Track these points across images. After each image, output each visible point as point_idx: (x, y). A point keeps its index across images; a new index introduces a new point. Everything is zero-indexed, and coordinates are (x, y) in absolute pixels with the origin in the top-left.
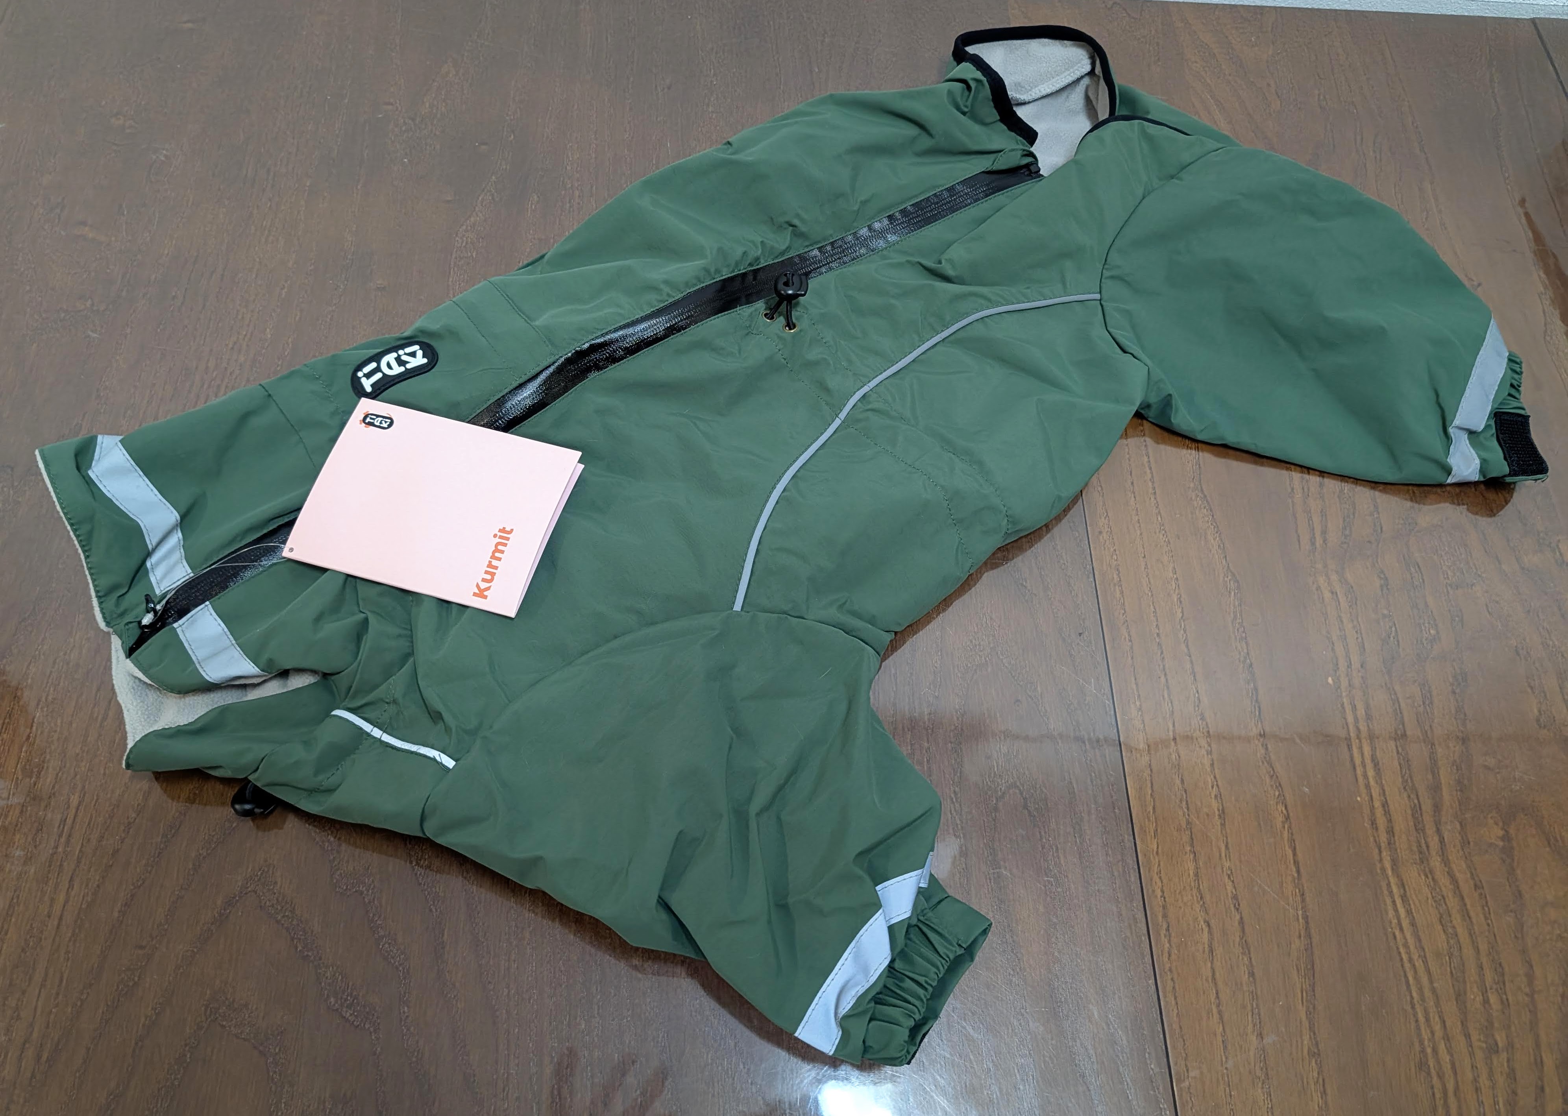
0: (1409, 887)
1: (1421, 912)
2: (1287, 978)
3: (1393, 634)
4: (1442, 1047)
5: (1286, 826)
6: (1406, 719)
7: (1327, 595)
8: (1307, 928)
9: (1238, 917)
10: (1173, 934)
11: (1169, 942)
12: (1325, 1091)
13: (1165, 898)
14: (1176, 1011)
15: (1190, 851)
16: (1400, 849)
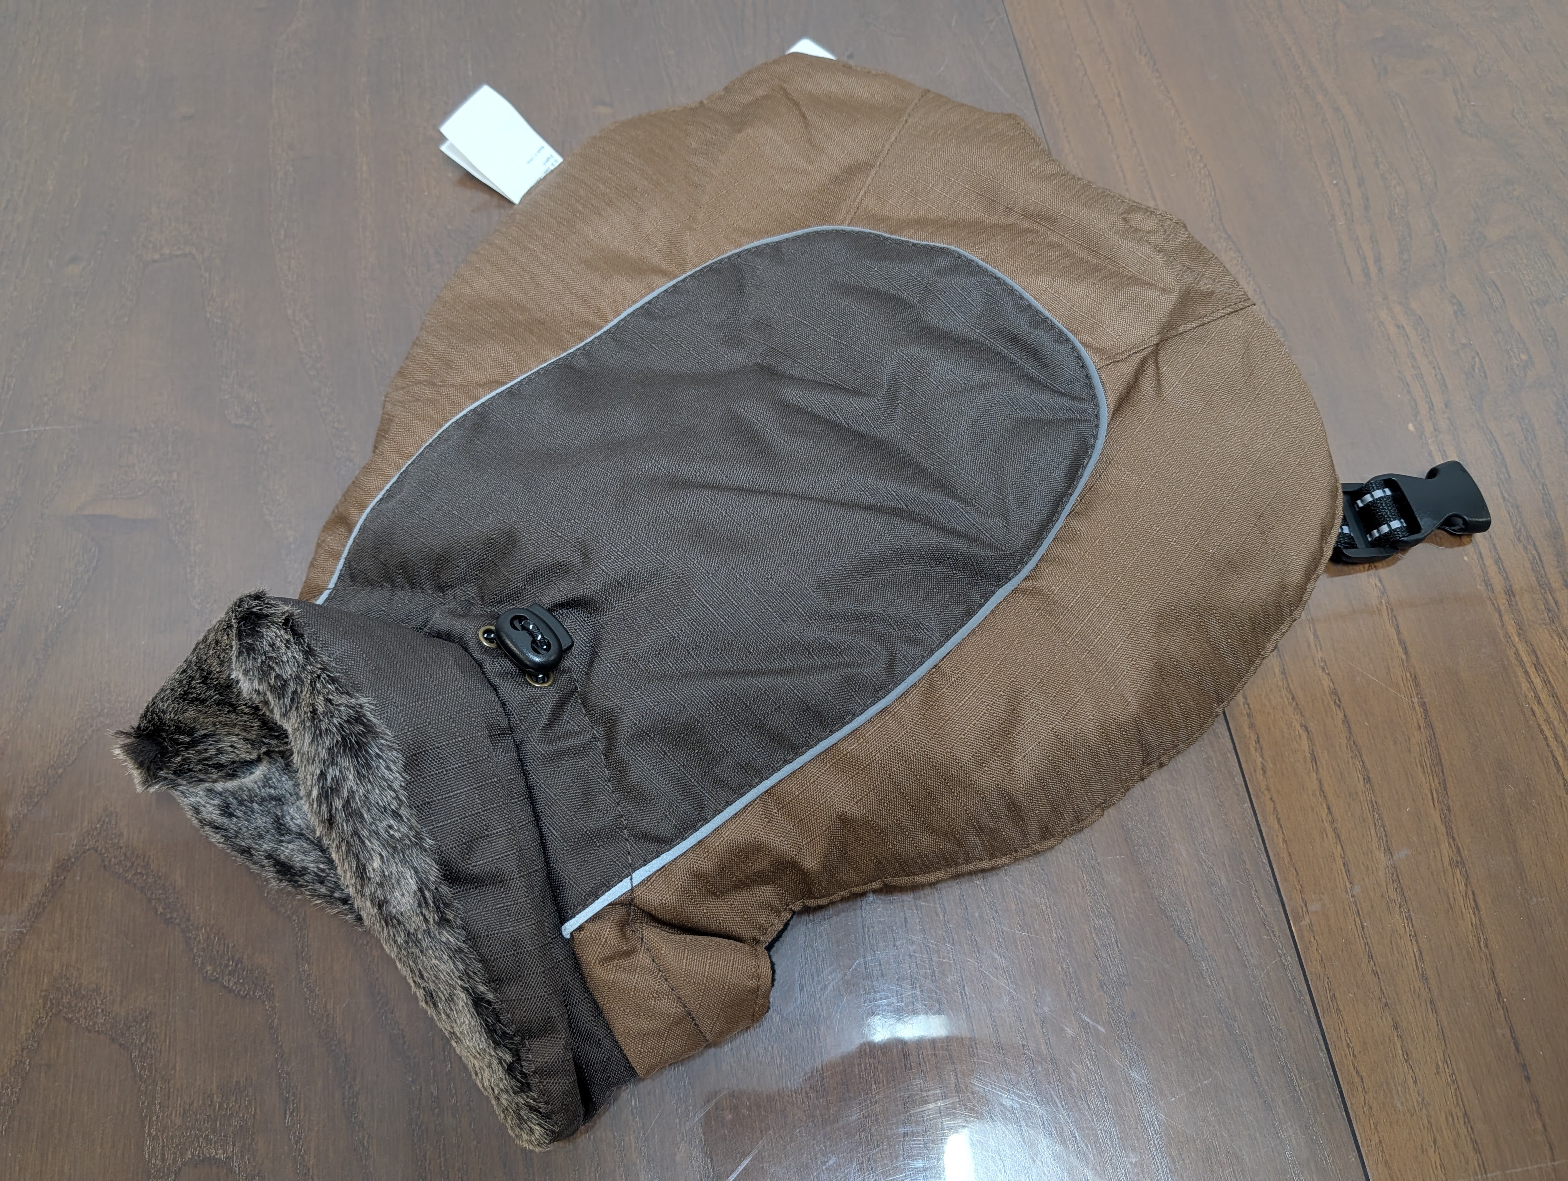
1: (1561, 680)
2: (1410, 779)
3: (1478, 365)
7: (1392, 330)
8: (1428, 717)
9: (1341, 715)
10: (1264, 747)
11: (1262, 756)
12: (1477, 906)
14: (1281, 838)
16: (1525, 609)
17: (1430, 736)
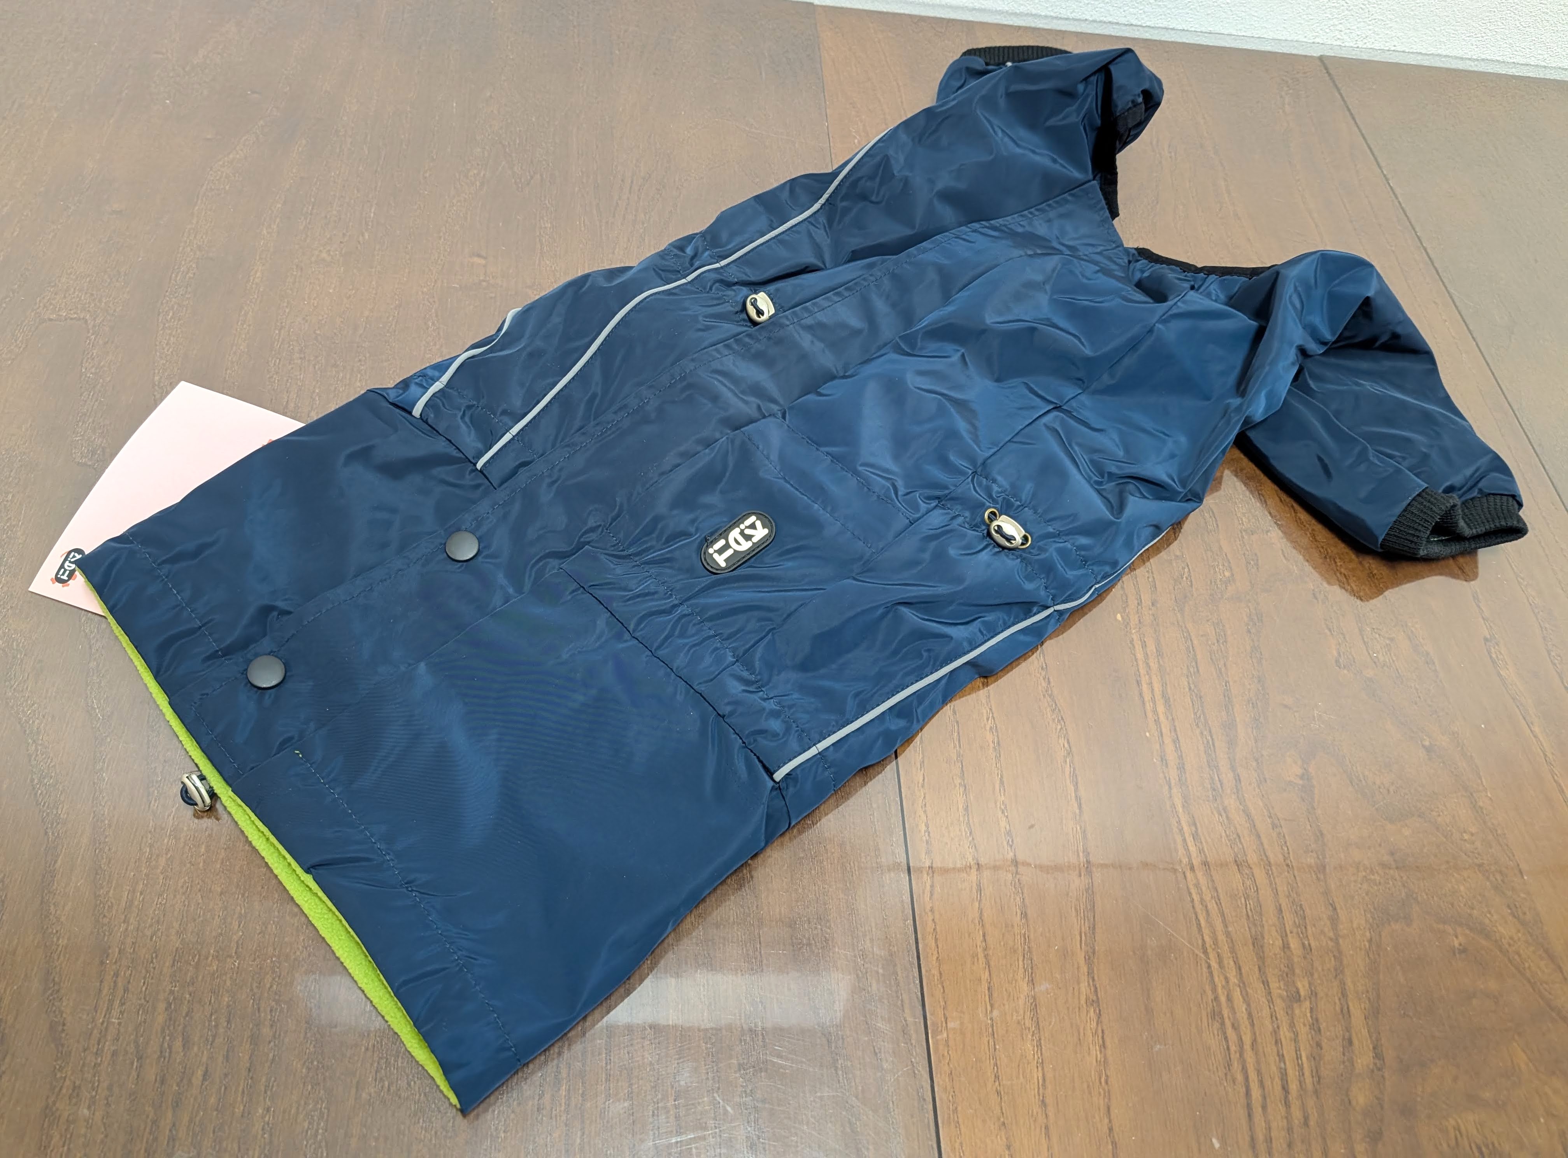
0: (1201, 824)
1: (1214, 850)
2: (1064, 920)
3: (1186, 575)
4: (1237, 994)
6: (1199, 657)
11: (932, 881)
12: (1104, 1043)
13: (929, 831)
14: (936, 955)
15: (960, 783)
16: (1192, 785)
17: (1089, 884)
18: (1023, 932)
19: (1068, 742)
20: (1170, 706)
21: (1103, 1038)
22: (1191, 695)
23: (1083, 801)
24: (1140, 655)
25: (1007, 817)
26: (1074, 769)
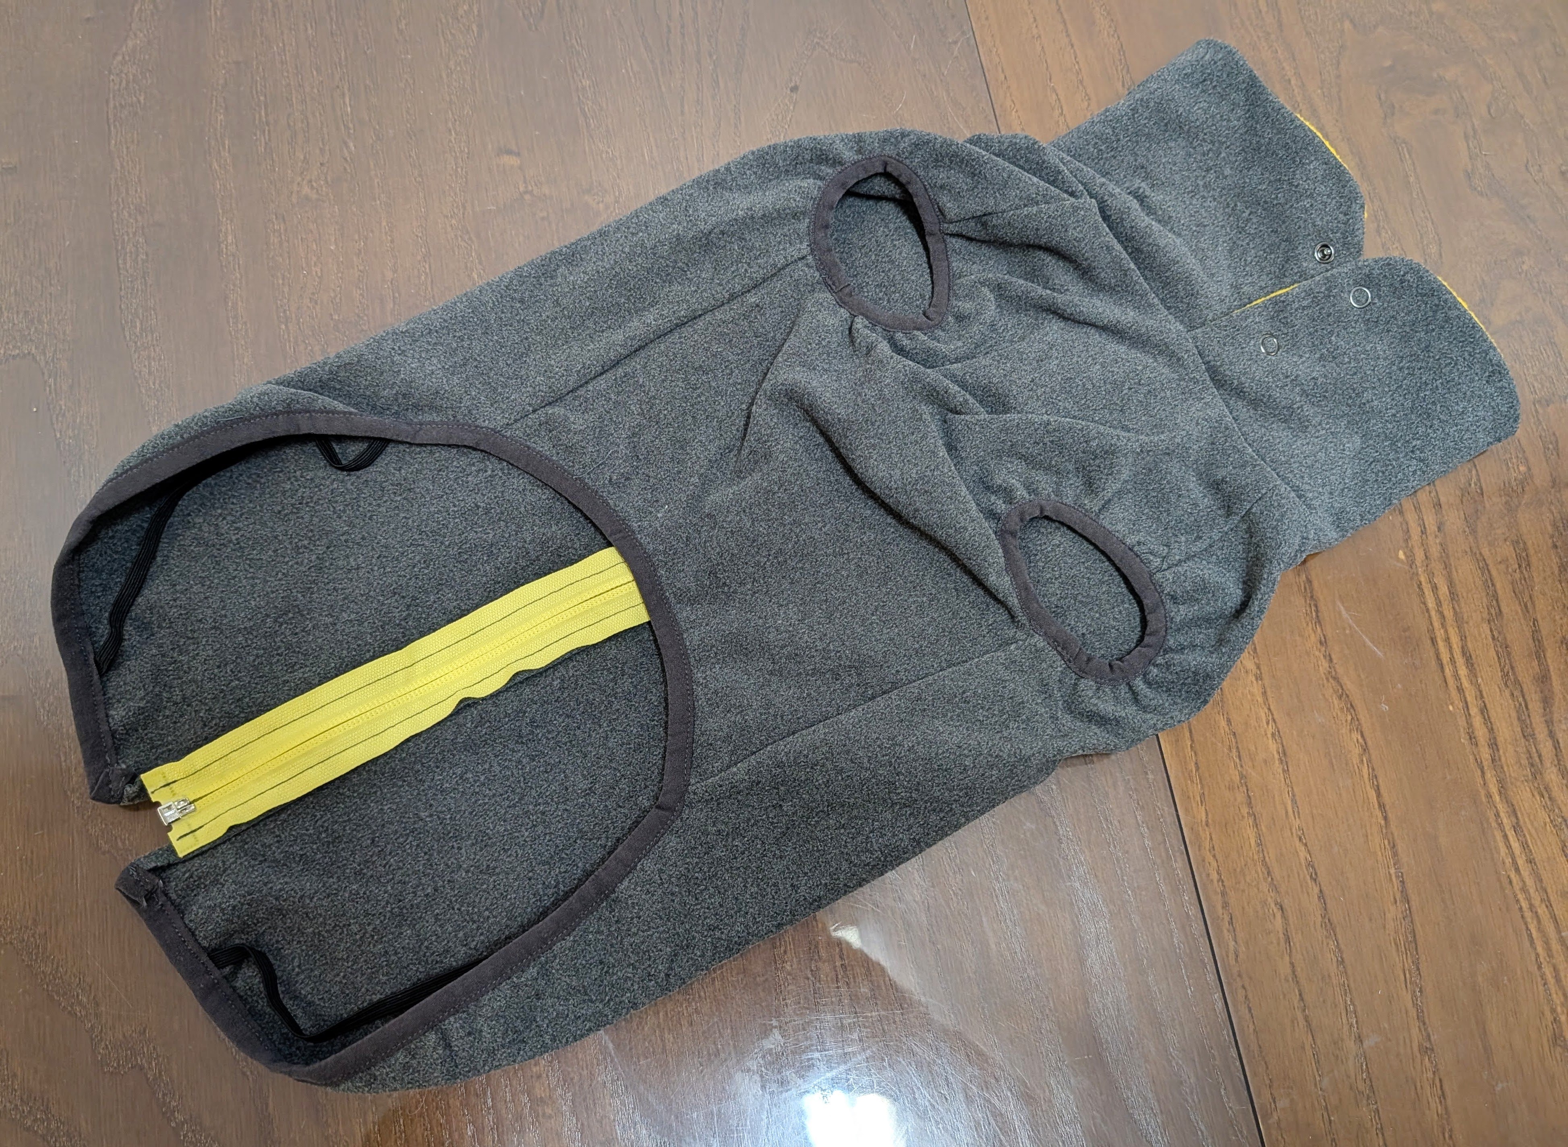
0: (1522, 815)
1: (1539, 843)
2: (1384, 959)
5: (1364, 759)
6: (1500, 592)
8: (1404, 891)
9: (1316, 890)
10: (1238, 929)
11: (1234, 938)
12: (1443, 1094)
13: (1223, 882)
14: (1252, 1027)
15: (1248, 813)
17: (1406, 910)
18: (1342, 982)
19: (1362, 736)
20: (1472, 665)
21: (1441, 1086)
22: (1495, 646)
23: (1387, 808)
24: (1431, 604)
25: (1306, 845)
26: (1373, 770)
